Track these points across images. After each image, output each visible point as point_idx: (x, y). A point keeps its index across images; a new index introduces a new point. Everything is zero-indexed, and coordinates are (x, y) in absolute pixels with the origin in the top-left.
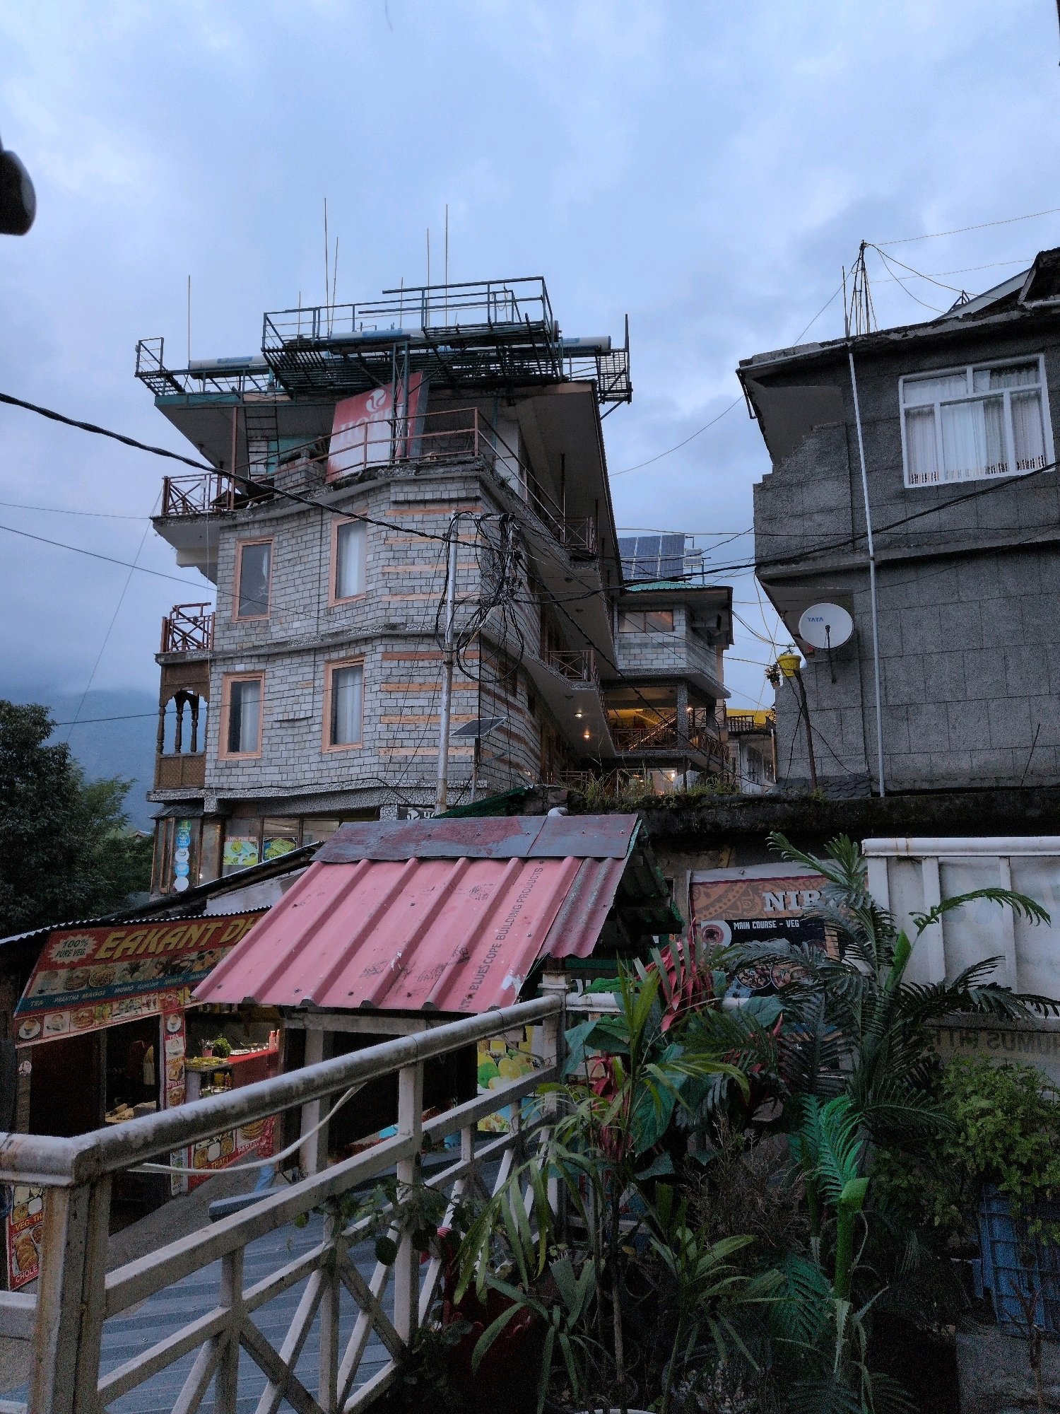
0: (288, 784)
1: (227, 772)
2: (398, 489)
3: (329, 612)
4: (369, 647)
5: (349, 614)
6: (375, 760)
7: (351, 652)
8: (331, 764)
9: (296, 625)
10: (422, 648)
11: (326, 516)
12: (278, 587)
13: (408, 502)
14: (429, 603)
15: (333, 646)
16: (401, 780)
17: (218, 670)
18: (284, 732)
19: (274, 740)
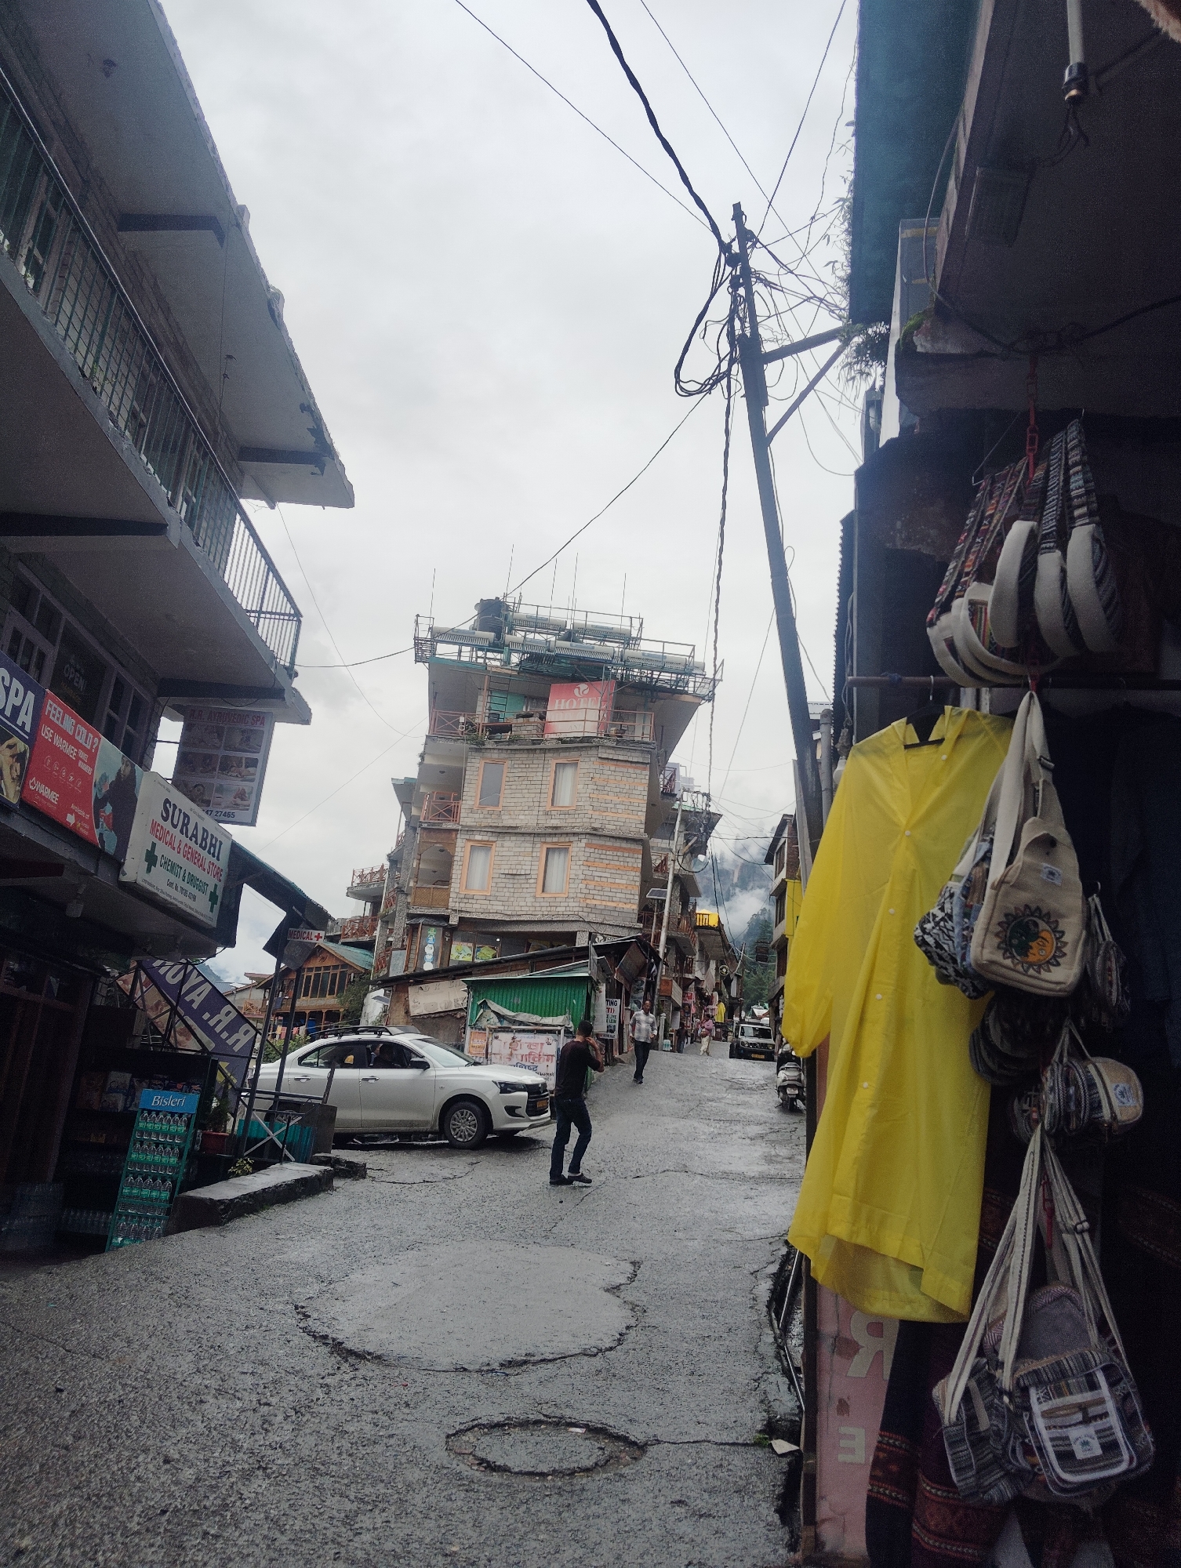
0: (509, 913)
1: (466, 901)
2: (604, 750)
3: (547, 814)
4: (576, 838)
6: (577, 904)
7: (562, 839)
9: (522, 817)
10: (609, 844)
11: (548, 755)
12: (509, 792)
13: (608, 759)
14: (615, 819)
15: (550, 834)
16: (592, 918)
17: (463, 836)
18: (507, 881)
19: (500, 885)
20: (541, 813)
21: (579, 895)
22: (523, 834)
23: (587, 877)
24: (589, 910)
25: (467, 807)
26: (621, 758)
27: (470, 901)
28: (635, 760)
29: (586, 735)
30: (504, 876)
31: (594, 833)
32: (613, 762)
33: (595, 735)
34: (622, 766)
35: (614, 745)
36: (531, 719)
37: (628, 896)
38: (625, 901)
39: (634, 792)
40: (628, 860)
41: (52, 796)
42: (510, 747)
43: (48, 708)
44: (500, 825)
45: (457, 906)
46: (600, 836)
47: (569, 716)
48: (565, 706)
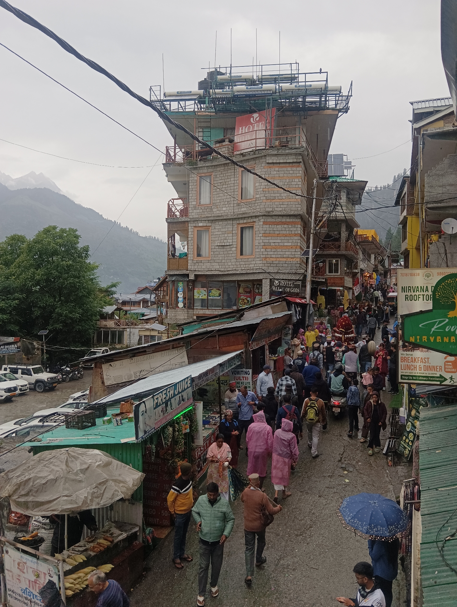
0: (223, 270)
1: (197, 264)
3: (239, 205)
4: (257, 219)
5: (248, 206)
6: (261, 262)
7: (249, 221)
8: (241, 263)
9: (224, 209)
10: (278, 220)
11: (236, 166)
12: (216, 193)
13: (273, 163)
15: (241, 218)
16: (271, 270)
17: (192, 225)
18: (220, 250)
19: (216, 253)
21: (262, 256)
22: (226, 220)
23: (266, 244)
24: (269, 265)
25: (192, 206)
27: (200, 264)
28: (292, 161)
29: (257, 148)
30: (217, 247)
31: (268, 215)
32: (275, 165)
33: (264, 148)
34: (283, 167)
35: (277, 153)
36: (224, 144)
37: (293, 253)
38: (292, 256)
39: (293, 183)
40: (292, 229)
42: (214, 164)
44: (212, 215)
45: (193, 268)
46: (272, 216)
47: (248, 137)
48: (245, 130)
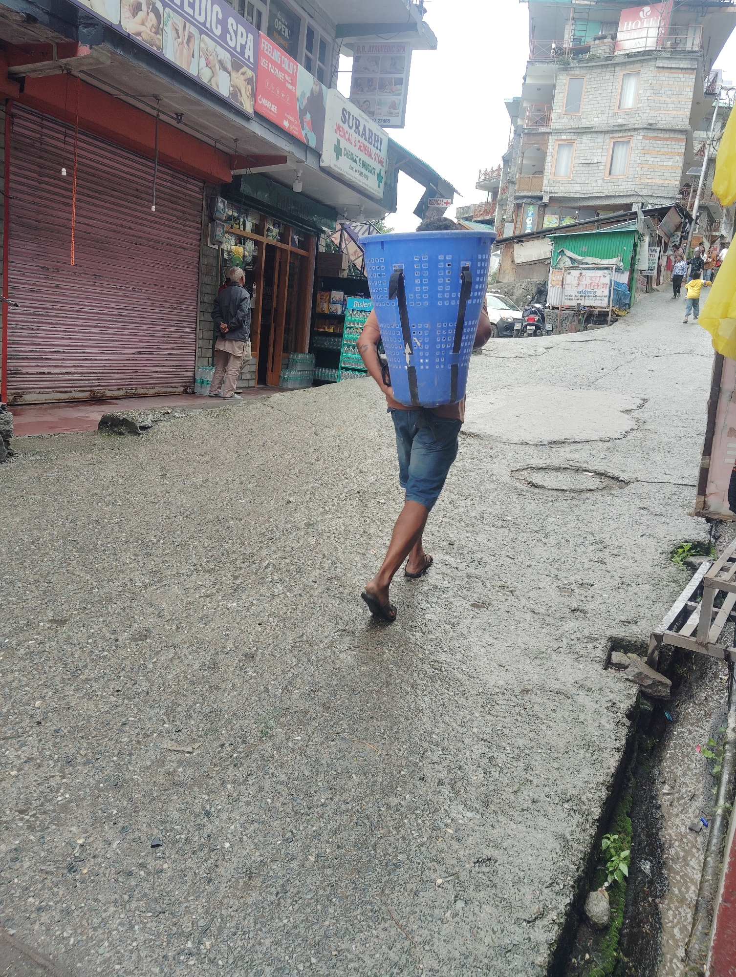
0: (585, 192)
1: (554, 185)
2: (660, 61)
3: (615, 115)
4: (636, 133)
5: (626, 116)
6: (634, 183)
7: (625, 134)
8: (609, 184)
9: (596, 119)
10: (661, 135)
11: (618, 69)
12: (587, 100)
13: (663, 68)
14: (667, 115)
15: (617, 131)
16: (645, 192)
17: (553, 137)
18: (584, 169)
19: (578, 172)
20: (610, 115)
21: (636, 176)
22: (596, 132)
23: (643, 162)
24: (643, 187)
25: (556, 115)
26: (674, 66)
27: (557, 185)
28: (685, 66)
29: (647, 49)
30: (581, 165)
31: (650, 128)
32: (666, 70)
33: (654, 49)
34: (674, 73)
35: (669, 55)
36: (605, 40)
37: (673, 175)
38: (670, 178)
39: (683, 93)
40: (674, 147)
41: (273, 108)
42: (590, 64)
43: (263, 45)
44: (580, 126)
45: (548, 189)
46: (654, 129)
47: (635, 34)
48: (631, 26)
